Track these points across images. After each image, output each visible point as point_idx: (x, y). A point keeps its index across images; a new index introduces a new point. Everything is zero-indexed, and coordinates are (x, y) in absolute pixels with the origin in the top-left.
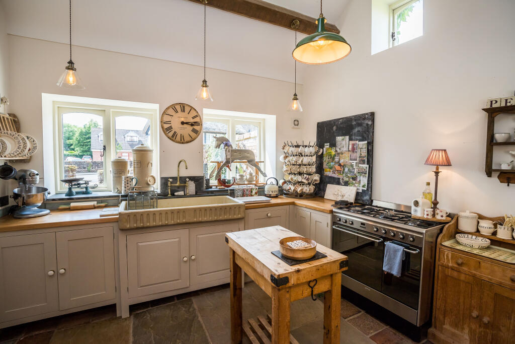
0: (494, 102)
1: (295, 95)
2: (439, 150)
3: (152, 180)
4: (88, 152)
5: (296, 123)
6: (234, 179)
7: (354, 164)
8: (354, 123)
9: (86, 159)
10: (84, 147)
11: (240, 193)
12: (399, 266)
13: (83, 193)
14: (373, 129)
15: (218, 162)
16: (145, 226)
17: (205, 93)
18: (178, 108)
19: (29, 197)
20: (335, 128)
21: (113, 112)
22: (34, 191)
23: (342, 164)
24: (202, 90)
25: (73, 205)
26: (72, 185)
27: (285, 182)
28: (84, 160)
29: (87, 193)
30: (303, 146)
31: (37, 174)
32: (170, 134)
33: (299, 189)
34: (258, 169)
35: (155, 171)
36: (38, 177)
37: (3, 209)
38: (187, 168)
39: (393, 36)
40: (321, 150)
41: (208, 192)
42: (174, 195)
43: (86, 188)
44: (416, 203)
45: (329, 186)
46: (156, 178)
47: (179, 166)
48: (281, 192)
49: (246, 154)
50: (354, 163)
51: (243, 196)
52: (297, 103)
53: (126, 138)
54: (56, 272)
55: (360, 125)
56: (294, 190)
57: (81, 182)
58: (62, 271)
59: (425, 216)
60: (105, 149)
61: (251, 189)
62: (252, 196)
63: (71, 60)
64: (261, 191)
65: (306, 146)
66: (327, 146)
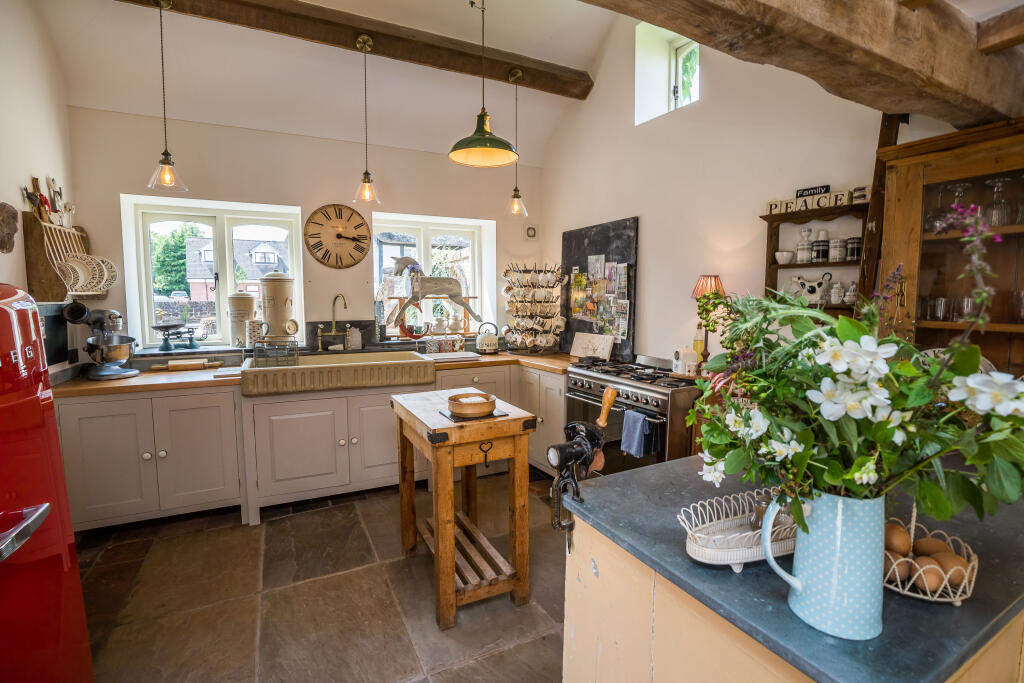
0: (774, 207)
1: (516, 190)
2: (707, 276)
3: (293, 327)
4: (181, 283)
5: (531, 232)
6: (428, 326)
7: (611, 299)
8: (612, 234)
9: (179, 298)
10: (173, 274)
11: (434, 348)
12: (638, 442)
13: (186, 347)
14: (637, 243)
15: (400, 299)
16: (280, 390)
17: (367, 193)
18: (331, 212)
19: (109, 348)
20: (586, 241)
21: (229, 219)
22: (115, 342)
23: (596, 300)
24: (363, 188)
25: (171, 363)
26: (169, 335)
27: (509, 330)
28: (173, 301)
29: (191, 346)
30: (535, 271)
31: (120, 317)
32: (320, 255)
33: (529, 340)
34: (468, 310)
35: (297, 312)
36: (121, 320)
37: (73, 368)
38: (345, 308)
39: (675, 91)
40: (567, 278)
41: (383, 345)
42: (327, 349)
43: (191, 339)
44: (677, 355)
45: (578, 335)
46: (299, 323)
47: (334, 303)
48: (503, 346)
49: (447, 286)
50: (611, 297)
51: (440, 351)
52: (519, 204)
53: (254, 256)
54: (155, 456)
55: (619, 237)
56: (522, 342)
57: (182, 330)
58: (163, 454)
59: (687, 374)
60: (217, 278)
61: (453, 341)
62: (454, 351)
63: (166, 151)
64: (469, 343)
65: (540, 271)
66: (576, 270)
